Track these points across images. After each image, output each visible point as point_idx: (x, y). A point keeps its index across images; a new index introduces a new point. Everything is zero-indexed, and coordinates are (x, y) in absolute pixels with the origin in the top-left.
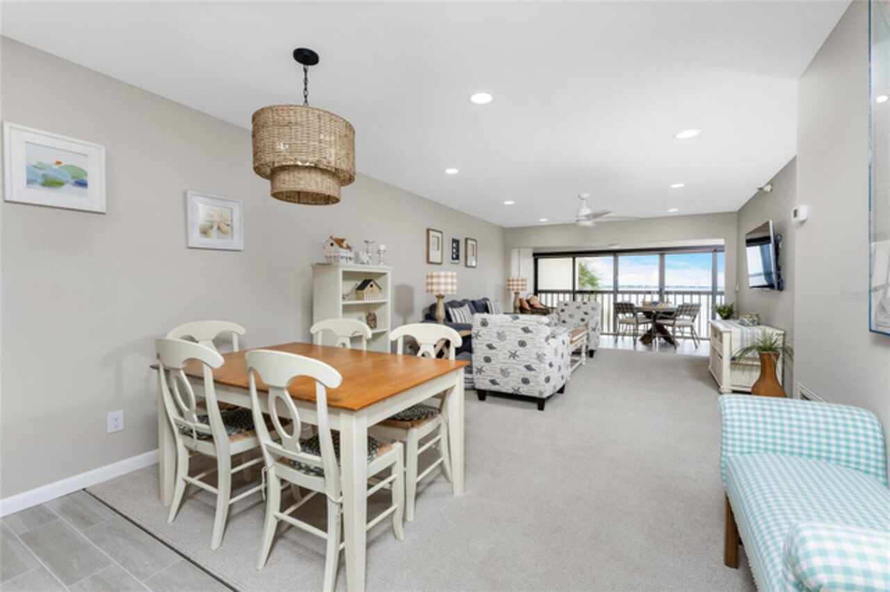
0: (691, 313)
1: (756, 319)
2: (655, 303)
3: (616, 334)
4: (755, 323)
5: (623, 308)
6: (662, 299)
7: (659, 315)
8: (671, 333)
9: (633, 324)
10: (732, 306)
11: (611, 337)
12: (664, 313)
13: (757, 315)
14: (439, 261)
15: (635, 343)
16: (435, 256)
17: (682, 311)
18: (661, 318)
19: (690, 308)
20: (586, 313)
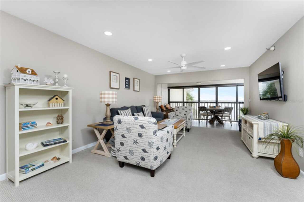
0: (229, 111)
1: (267, 116)
2: (214, 107)
3: (199, 119)
4: (267, 118)
5: (202, 109)
6: (217, 105)
7: (216, 112)
8: (221, 119)
9: (206, 116)
10: (248, 108)
11: (197, 120)
12: (218, 111)
13: (268, 114)
14: (118, 88)
15: (207, 124)
16: (115, 84)
17: (226, 110)
18: (217, 113)
19: (228, 109)
20: (186, 112)
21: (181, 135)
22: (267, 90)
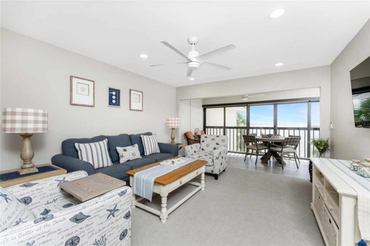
0: (294, 143)
2: (270, 136)
5: (248, 139)
6: (275, 133)
9: (255, 150)
10: (327, 141)
12: (275, 143)
17: (287, 142)
18: (273, 146)
19: (292, 140)
20: (217, 144)
21: (198, 186)
22: (360, 109)
